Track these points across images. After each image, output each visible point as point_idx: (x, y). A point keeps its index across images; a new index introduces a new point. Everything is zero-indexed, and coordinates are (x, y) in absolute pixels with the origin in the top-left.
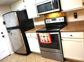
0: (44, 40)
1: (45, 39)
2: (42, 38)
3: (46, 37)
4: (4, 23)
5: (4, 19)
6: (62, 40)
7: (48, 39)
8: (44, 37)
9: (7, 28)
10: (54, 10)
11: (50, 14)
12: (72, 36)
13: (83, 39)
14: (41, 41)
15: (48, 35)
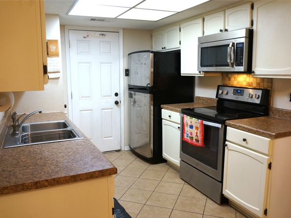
0: (189, 135)
1: (191, 133)
2: (187, 129)
3: (194, 128)
4: (127, 73)
5: (129, 63)
7: (197, 133)
8: (191, 127)
9: (129, 85)
10: (233, 66)
11: (236, 76)
12: (247, 143)
14: (185, 137)
15: (199, 126)
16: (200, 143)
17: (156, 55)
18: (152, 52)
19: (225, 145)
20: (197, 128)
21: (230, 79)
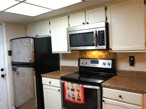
0: (71, 96)
1: (73, 95)
2: (69, 92)
3: (75, 91)
4: (10, 53)
6: (104, 101)
7: (78, 94)
8: (73, 90)
9: (12, 62)
12: (122, 98)
13: (141, 107)
15: (80, 89)
16: (82, 101)
17: (36, 40)
18: (32, 38)
19: (102, 101)
20: (78, 91)
21: (86, 54)
